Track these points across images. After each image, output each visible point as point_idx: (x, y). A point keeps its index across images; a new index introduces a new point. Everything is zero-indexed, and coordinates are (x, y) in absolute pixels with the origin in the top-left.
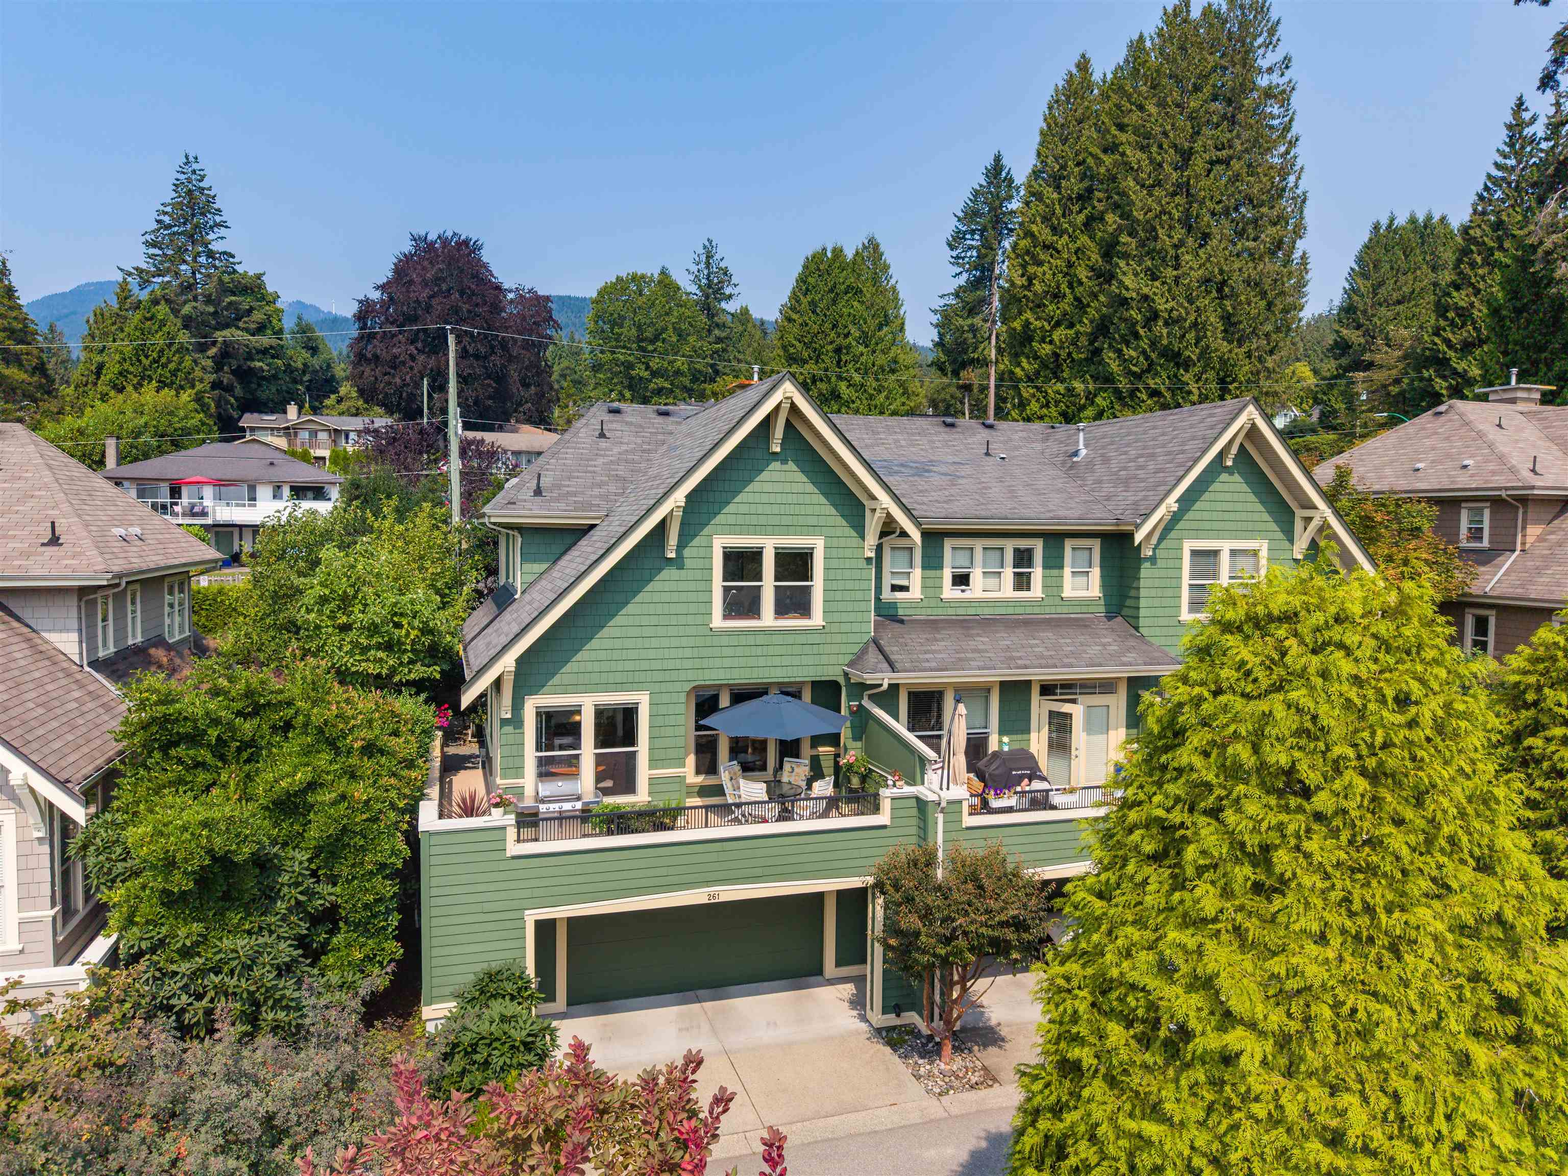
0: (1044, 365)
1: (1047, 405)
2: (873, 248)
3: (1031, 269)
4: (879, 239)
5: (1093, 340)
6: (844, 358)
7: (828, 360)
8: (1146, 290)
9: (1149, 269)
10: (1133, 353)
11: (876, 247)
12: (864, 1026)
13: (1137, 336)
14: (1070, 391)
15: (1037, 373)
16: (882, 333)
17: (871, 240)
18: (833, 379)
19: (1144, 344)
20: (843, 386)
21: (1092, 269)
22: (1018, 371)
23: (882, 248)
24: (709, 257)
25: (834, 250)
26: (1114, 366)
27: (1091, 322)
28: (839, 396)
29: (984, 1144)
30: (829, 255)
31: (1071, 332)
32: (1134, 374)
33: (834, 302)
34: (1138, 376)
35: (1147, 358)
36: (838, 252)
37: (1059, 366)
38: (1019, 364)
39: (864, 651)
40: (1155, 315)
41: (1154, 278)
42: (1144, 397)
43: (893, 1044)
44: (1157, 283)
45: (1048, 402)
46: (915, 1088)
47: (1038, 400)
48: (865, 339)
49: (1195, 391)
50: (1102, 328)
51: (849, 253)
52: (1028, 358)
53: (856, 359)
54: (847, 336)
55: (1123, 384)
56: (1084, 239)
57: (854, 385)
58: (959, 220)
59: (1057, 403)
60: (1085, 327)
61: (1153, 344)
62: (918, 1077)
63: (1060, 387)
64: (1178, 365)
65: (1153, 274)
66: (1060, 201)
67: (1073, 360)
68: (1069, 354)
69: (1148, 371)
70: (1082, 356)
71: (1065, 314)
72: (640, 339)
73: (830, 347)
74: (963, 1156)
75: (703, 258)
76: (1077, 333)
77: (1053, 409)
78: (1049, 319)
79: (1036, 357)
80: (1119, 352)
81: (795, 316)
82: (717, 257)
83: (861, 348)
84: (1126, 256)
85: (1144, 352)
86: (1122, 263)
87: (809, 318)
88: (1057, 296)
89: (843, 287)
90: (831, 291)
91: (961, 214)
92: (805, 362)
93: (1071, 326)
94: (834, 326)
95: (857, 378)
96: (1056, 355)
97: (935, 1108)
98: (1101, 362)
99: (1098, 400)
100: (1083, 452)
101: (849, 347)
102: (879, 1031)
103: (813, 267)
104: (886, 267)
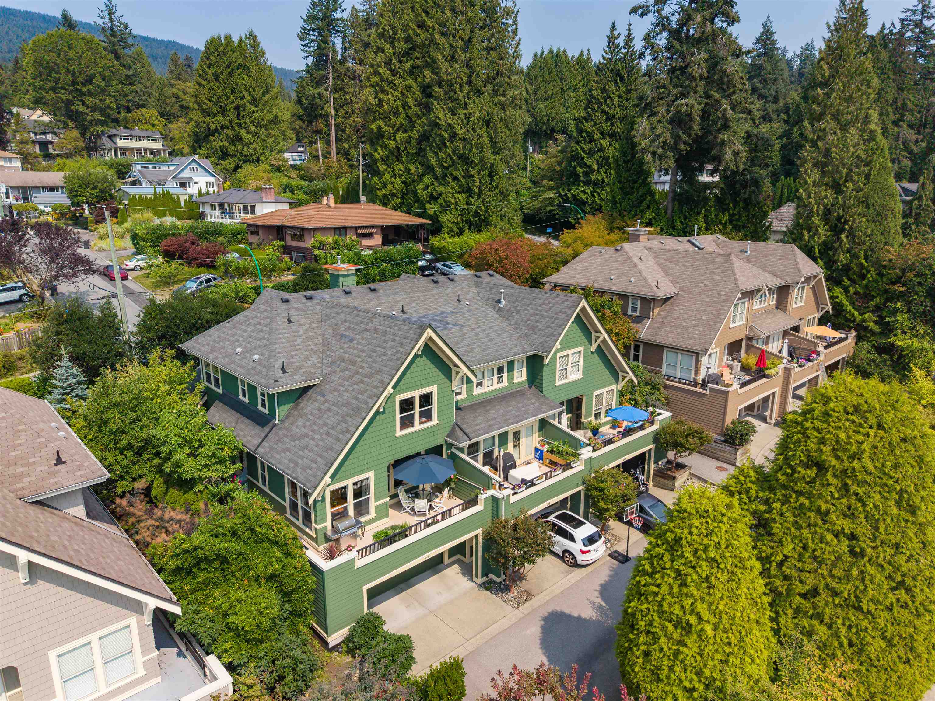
0: (391, 152)
1: (395, 176)
2: (252, 37)
3: (381, 96)
4: (256, 33)
5: (419, 142)
6: (242, 113)
7: (232, 116)
8: (450, 121)
9: (450, 108)
10: (444, 156)
11: (255, 39)
12: (473, 584)
13: (445, 145)
14: (408, 171)
15: (388, 157)
16: (266, 98)
17: (251, 33)
18: (236, 128)
19: (449, 151)
20: (243, 132)
21: (416, 100)
22: (376, 154)
23: (259, 39)
24: (111, 14)
25: (226, 38)
26: (433, 162)
27: (418, 132)
28: (241, 139)
29: (543, 623)
30: (223, 40)
31: (406, 135)
32: (444, 167)
33: (231, 74)
34: (447, 168)
35: (451, 159)
36: (228, 38)
37: (400, 154)
38: (376, 150)
39: (453, 430)
40: (454, 135)
41: (454, 114)
42: (450, 180)
43: (488, 589)
44: (456, 117)
45: (395, 175)
46: (508, 607)
47: (389, 173)
48: (254, 102)
49: (478, 180)
50: (425, 137)
51: (236, 39)
52: (381, 147)
53: (250, 115)
54: (243, 98)
55: (438, 171)
56: (410, 82)
57: (251, 132)
58: (305, 21)
59: (400, 176)
60: (415, 134)
61: (454, 151)
62: (505, 602)
63: (401, 167)
64: (467, 164)
65: (452, 111)
66: (394, 53)
67: (408, 152)
68: (406, 148)
69: (452, 166)
70: (414, 151)
71: (402, 124)
72: (74, 83)
73: (231, 106)
74: (539, 630)
75: (106, 13)
76: (410, 137)
77: (398, 179)
78: (393, 127)
79: (386, 147)
80: (436, 154)
81: (204, 83)
82: (118, 14)
83: (253, 108)
84: (438, 99)
85: (449, 155)
86: (435, 103)
87: (214, 84)
88: (397, 114)
89: (235, 65)
90: (228, 66)
91: (305, 17)
92: (215, 115)
93: (405, 131)
94: (233, 92)
95: (252, 128)
96: (398, 148)
97: (518, 613)
98: (425, 156)
99: (426, 179)
100: (503, 302)
101: (244, 106)
102: (480, 585)
103: (212, 48)
104: (263, 53)
